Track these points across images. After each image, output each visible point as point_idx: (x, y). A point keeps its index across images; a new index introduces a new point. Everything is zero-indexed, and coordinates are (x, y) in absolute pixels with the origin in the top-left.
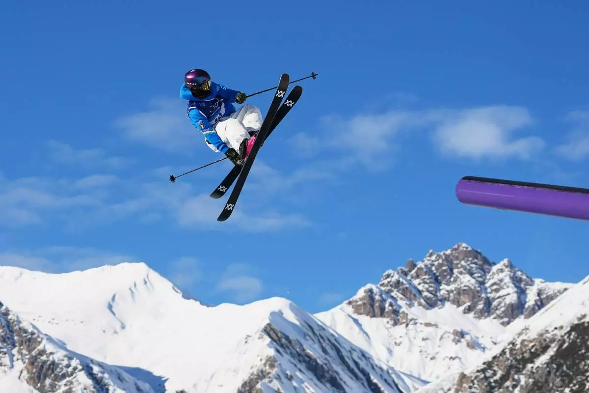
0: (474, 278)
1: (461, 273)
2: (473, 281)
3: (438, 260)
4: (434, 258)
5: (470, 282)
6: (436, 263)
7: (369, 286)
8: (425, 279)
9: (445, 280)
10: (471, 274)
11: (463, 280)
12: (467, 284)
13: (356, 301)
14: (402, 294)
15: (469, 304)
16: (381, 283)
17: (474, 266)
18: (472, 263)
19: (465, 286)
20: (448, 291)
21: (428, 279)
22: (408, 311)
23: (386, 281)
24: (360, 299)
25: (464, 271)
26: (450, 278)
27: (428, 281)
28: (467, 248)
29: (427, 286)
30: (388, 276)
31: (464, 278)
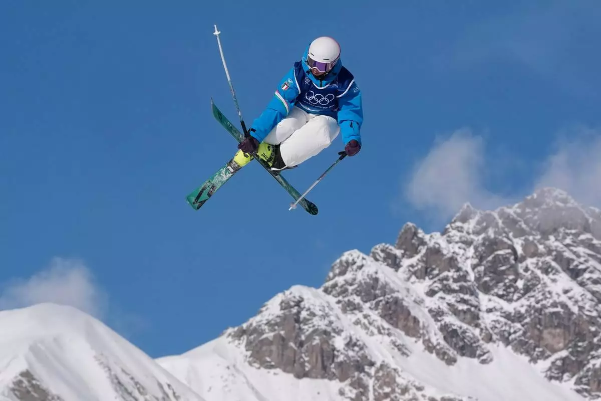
0: (582, 284)
1: (546, 270)
2: (577, 291)
3: (485, 229)
4: (471, 225)
5: (569, 294)
6: (478, 239)
7: (297, 291)
8: (446, 279)
9: (501, 284)
10: (575, 273)
11: (552, 287)
12: (564, 298)
13: (257, 331)
14: (383, 316)
15: (564, 353)
16: (329, 284)
17: (581, 250)
18: (577, 243)
19: (555, 305)
20: (508, 316)
21: (455, 281)
22: (397, 363)
23: (340, 280)
24: (268, 323)
25: (554, 264)
26: (515, 281)
27: (455, 286)
28: (565, 201)
29: (451, 299)
30: (347, 265)
31: (554, 281)
